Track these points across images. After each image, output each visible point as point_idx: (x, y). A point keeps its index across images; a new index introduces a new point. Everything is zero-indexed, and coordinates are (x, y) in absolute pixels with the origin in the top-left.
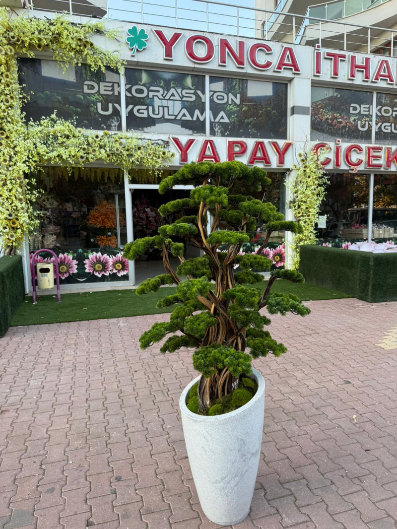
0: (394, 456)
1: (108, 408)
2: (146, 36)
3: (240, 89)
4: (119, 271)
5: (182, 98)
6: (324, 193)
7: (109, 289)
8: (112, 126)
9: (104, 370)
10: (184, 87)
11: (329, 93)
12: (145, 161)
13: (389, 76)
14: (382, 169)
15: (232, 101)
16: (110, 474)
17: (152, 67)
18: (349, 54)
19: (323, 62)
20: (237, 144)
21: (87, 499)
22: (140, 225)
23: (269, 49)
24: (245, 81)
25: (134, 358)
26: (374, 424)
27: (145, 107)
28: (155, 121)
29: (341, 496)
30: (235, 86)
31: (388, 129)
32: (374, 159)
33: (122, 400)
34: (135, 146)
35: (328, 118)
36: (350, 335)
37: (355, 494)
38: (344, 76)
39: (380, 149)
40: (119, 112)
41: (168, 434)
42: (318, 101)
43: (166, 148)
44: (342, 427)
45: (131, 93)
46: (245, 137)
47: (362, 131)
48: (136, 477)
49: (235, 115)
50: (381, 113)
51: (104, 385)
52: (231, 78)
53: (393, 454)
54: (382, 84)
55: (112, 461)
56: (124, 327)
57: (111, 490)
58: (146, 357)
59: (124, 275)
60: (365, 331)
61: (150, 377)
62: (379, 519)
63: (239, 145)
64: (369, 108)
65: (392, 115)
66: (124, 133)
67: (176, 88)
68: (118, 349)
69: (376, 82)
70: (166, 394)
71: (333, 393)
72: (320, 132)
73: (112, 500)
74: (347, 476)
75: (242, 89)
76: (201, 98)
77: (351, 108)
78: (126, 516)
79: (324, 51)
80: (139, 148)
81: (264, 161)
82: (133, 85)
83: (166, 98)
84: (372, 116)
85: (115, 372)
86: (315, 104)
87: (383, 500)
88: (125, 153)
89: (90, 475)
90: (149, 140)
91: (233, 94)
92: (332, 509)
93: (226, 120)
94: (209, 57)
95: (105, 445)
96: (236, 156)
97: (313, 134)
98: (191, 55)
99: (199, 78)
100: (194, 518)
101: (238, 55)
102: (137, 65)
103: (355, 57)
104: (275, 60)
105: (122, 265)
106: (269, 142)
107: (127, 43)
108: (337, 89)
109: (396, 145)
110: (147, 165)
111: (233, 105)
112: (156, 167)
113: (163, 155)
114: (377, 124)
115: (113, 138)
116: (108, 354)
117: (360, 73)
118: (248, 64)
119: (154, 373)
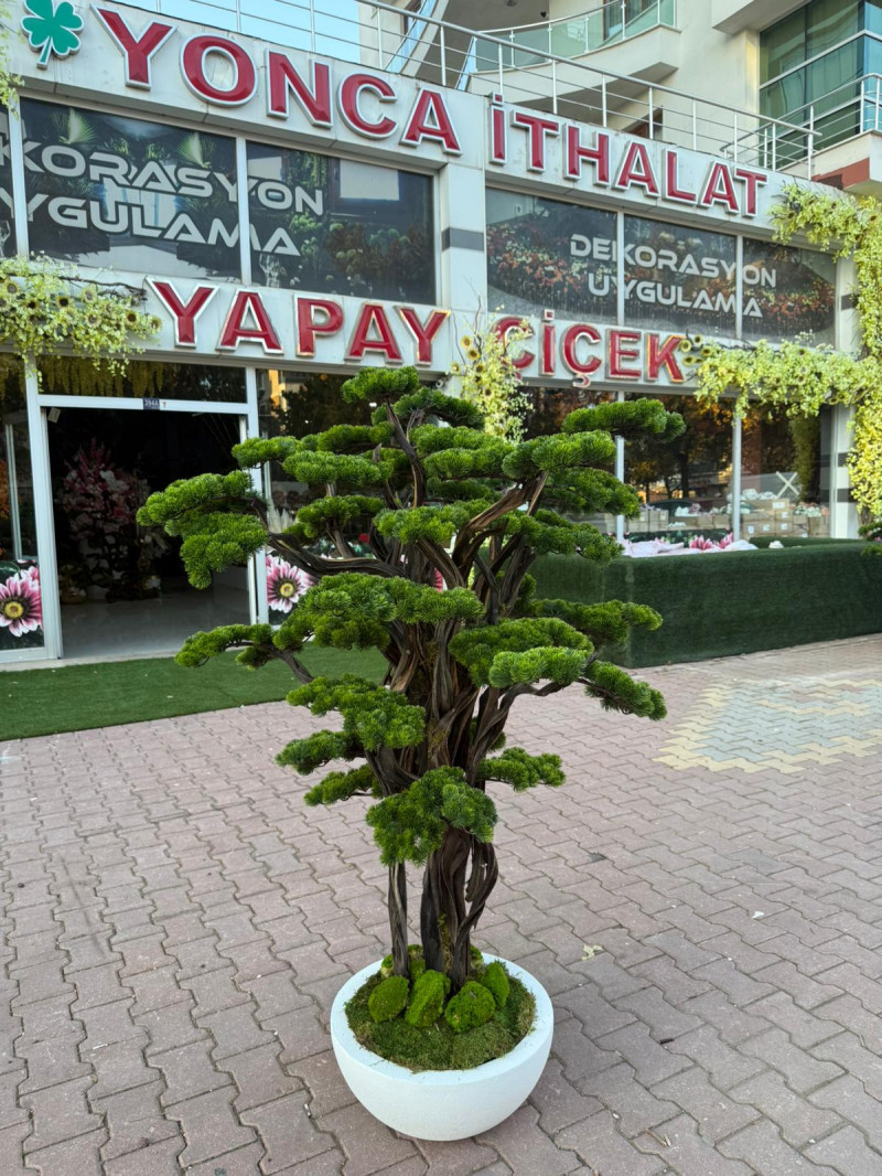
0: (735, 1049)
2: (77, 23)
3: (323, 180)
4: (15, 622)
5: (177, 189)
6: (523, 431)
10: (182, 163)
11: (524, 207)
12: (80, 334)
13: (648, 179)
14: (641, 382)
15: (305, 205)
17: (96, 103)
18: (564, 123)
19: (509, 132)
20: (320, 308)
22: (87, 512)
23: (387, 90)
24: (333, 163)
25: (24, 847)
26: (675, 962)
27: (80, 203)
28: (108, 239)
30: (309, 171)
31: (649, 295)
32: (623, 359)
34: (53, 296)
35: (523, 263)
36: (596, 742)
38: (556, 170)
39: (636, 336)
40: (9, 209)
42: (502, 223)
43: (138, 305)
44: (595, 982)
45: (38, 161)
46: (339, 293)
47: (598, 297)
50: (634, 260)
52: (300, 151)
53: (731, 1041)
54: (634, 196)
56: (12, 764)
58: (62, 842)
59: (30, 632)
60: (627, 730)
61: (63, 898)
63: (325, 310)
64: (610, 246)
65: (657, 264)
66: (22, 262)
67: (161, 162)
69: (622, 191)
70: (104, 944)
71: (564, 889)
72: (509, 292)
74: (619, 1131)
75: (328, 179)
76: (227, 193)
77: (573, 245)
79: (511, 111)
80: (64, 302)
81: (384, 351)
82: (45, 144)
83: (135, 184)
84: (616, 263)
86: (495, 229)
88: (25, 313)
90: (91, 282)
91: (305, 188)
93: (291, 249)
94: (242, 91)
96: (317, 336)
97: (493, 295)
98: (199, 83)
99: (219, 142)
101: (314, 96)
102: (54, 94)
103: (577, 130)
104: (402, 118)
105: (23, 605)
106: (395, 307)
107: (24, 32)
108: (541, 199)
109: (668, 330)
110: (86, 346)
111: (307, 214)
112: (111, 351)
113: (128, 323)
114: (627, 283)
117: (589, 168)
118: (339, 119)
119: (77, 887)
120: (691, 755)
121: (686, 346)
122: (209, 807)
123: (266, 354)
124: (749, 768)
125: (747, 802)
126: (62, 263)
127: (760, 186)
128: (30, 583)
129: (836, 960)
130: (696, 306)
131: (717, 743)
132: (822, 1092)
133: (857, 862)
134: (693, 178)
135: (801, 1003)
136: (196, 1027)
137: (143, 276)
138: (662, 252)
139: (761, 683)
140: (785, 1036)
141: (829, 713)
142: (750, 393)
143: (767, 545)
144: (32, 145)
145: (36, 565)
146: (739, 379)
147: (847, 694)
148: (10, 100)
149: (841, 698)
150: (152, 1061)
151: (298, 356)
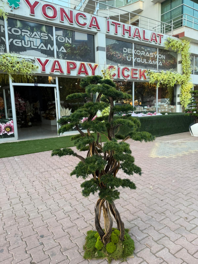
0: (174, 201)
1: (23, 201)
2: (19, 1)
4: (8, 132)
5: (41, 38)
7: (3, 142)
9: (14, 183)
10: (41, 32)
11: (113, 42)
12: (22, 70)
13: (139, 36)
14: (138, 79)
15: (68, 41)
16: (37, 235)
17: (23, 19)
18: (122, 24)
19: (110, 26)
20: (71, 64)
21: (26, 251)
23: (85, 16)
24: (73, 32)
25: (30, 175)
26: (161, 189)
27: (20, 41)
28: (26, 49)
29: (158, 222)
30: (68, 34)
31: (139, 61)
32: (134, 75)
33: (30, 196)
34: (16, 61)
35: (113, 54)
36: (136, 153)
37: (164, 220)
38: (120, 34)
39: (137, 70)
40: (5, 42)
41: (63, 209)
42: (109, 45)
43: (33, 63)
44: (147, 192)
45: (11, 32)
46: (75, 60)
47: (129, 61)
48: (52, 233)
49: (69, 49)
50: (136, 53)
51: (17, 190)
52: (67, 30)
54: (136, 40)
55: (35, 228)
56: (18, 161)
57: (40, 243)
58: (37, 174)
59: (12, 134)
60: (141, 151)
61: (43, 183)
62: (178, 229)
63: (73, 64)
64: (131, 50)
65: (141, 54)
66: (8, 54)
67: (37, 32)
68: (19, 172)
69: (134, 38)
70: (55, 190)
71: (138, 178)
72: (110, 60)
73: (42, 248)
74: (157, 213)
75: (72, 36)
76: (51, 38)
77: (124, 50)
78: (53, 254)
79: (111, 21)
80: (18, 63)
81: (85, 73)
82: (12, 28)
83: (32, 36)
84: (132, 54)
85: (21, 183)
86: (107, 47)
87: (177, 220)
88: (10, 65)
89: (24, 238)
90: (23, 58)
91: (67, 37)
92: (157, 228)
93: (65, 51)
94: (54, 17)
95: (28, 221)
96: (71, 70)
97: (107, 61)
98: (45, 14)
99: (49, 28)
101: (70, 17)
102: (14, 17)
103: (125, 25)
104: (88, 22)
105: (10, 128)
106: (87, 64)
107: (8, 3)
108: (117, 40)
109: (143, 68)
110: (23, 72)
111: (68, 43)
112: (28, 74)
113: (32, 67)
114: (135, 58)
115: (2, 56)
116: (14, 175)
117: (127, 33)
118: (75, 22)
119: (45, 181)
120: (155, 155)
121: (147, 72)
123: (60, 74)
124: (167, 157)
125: (167, 163)
126: (18, 54)
127: (162, 37)
128: (11, 124)
129: (188, 188)
130: (149, 63)
131: (159, 153)
132: (190, 206)
133: (190, 172)
134: (148, 36)
135: (184, 194)
136: (78, 202)
138: (142, 52)
139: (165, 142)
140: (182, 199)
141: (180, 147)
142: (160, 82)
143: (164, 114)
144: (9, 28)
145: (12, 120)
146: (158, 79)
147: (183, 143)
148: (5, 18)
149: (182, 144)
150: (73, 207)
151: (67, 74)
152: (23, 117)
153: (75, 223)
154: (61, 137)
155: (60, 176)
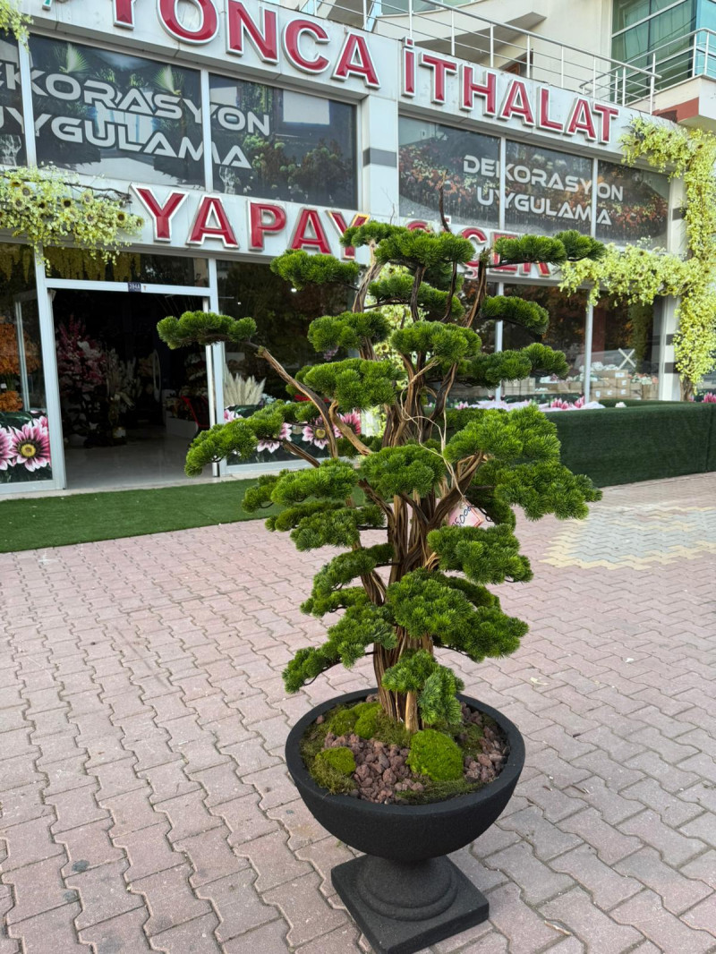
0: (624, 739)
1: (36, 722)
3: (270, 106)
4: (30, 460)
5: (154, 112)
6: (425, 313)
7: (10, 497)
8: (4, 155)
9: (16, 648)
10: (158, 90)
11: (428, 132)
12: (81, 229)
13: (526, 111)
14: (517, 275)
15: (255, 127)
16: (59, 861)
17: (89, 39)
18: (461, 63)
19: (417, 71)
20: (265, 211)
21: (6, 926)
23: (322, 34)
24: (278, 91)
25: (84, 620)
26: (575, 689)
27: (77, 122)
28: (99, 153)
29: (553, 824)
30: (259, 99)
31: (524, 206)
33: (69, 703)
34: (58, 198)
35: (427, 178)
37: (577, 816)
40: (20, 126)
41: (183, 757)
42: (410, 145)
43: (125, 207)
44: (521, 702)
45: (43, 87)
46: (283, 199)
47: (485, 206)
48: (122, 856)
50: (513, 176)
51: (21, 678)
52: (253, 83)
53: (620, 734)
54: (514, 125)
55: (61, 832)
56: (53, 565)
57: (66, 895)
58: (111, 616)
59: (41, 468)
61: (125, 652)
62: (630, 855)
63: (272, 213)
64: (494, 165)
65: (530, 181)
66: (31, 169)
67: (141, 89)
68: (46, 607)
69: (505, 120)
70: (166, 681)
72: (415, 201)
73: (72, 915)
74: (553, 786)
75: (274, 106)
76: (194, 116)
77: (466, 164)
78: (111, 946)
79: (419, 53)
80: (67, 204)
81: (318, 246)
82: (48, 73)
83: (120, 107)
84: (498, 180)
85: (42, 650)
86: (405, 150)
87: (627, 819)
88: (37, 211)
89: (9, 871)
90: (88, 187)
91: (255, 113)
92: (544, 851)
93: (244, 163)
94: (206, 33)
95: (38, 799)
96: (266, 234)
97: (403, 204)
98: (172, 24)
99: (188, 74)
100: (271, 921)
101: (264, 37)
102: (55, 31)
103: (471, 69)
104: (333, 57)
105: (35, 447)
106: (326, 212)
108: (441, 125)
110: (85, 240)
111: (257, 135)
112: (105, 244)
113: (118, 221)
114: (507, 195)
115: (9, 178)
116: (23, 617)
117: (480, 101)
118: (283, 56)
119: (133, 645)
120: (567, 558)
122: (215, 592)
123: (226, 248)
124: (611, 567)
125: (612, 589)
126: (66, 172)
127: (613, 118)
128: (41, 429)
129: (687, 687)
130: (560, 215)
131: (585, 550)
132: (685, 762)
133: (695, 627)
134: (561, 111)
135: (665, 712)
136: (248, 730)
137: (127, 184)
138: (535, 171)
139: (612, 508)
140: (657, 731)
141: (666, 530)
142: (601, 286)
143: (614, 405)
144: (38, 73)
145: (45, 415)
146: (593, 274)
147: (677, 516)
148: (22, 36)
149: (673, 519)
150: (222, 751)
151: (251, 250)
152: (96, 409)
153: (221, 818)
154: (223, 483)
155: (195, 628)
